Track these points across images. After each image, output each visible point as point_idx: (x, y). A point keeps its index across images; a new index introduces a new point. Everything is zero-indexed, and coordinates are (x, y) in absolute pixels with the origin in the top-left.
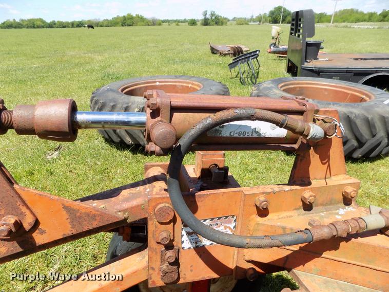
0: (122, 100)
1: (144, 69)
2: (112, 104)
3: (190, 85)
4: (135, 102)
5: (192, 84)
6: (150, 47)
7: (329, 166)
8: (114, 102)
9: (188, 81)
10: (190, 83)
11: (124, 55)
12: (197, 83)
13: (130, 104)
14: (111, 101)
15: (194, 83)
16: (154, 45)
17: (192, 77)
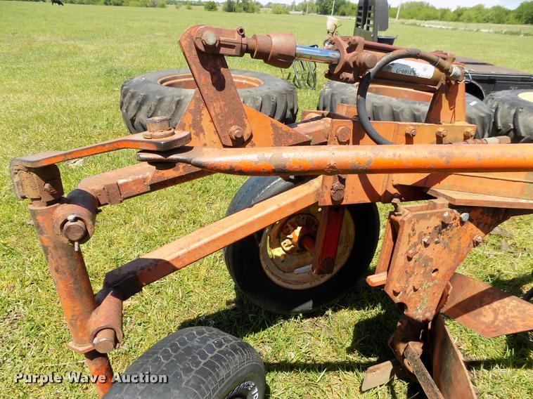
0: (171, 92)
1: (161, 65)
2: (158, 97)
3: (244, 81)
4: (188, 94)
5: (248, 80)
6: (159, 36)
7: (454, 112)
8: (161, 94)
9: (241, 76)
10: (244, 79)
11: (126, 45)
12: (253, 79)
13: (182, 97)
14: (155, 93)
15: (250, 78)
16: (163, 34)
17: (246, 72)
